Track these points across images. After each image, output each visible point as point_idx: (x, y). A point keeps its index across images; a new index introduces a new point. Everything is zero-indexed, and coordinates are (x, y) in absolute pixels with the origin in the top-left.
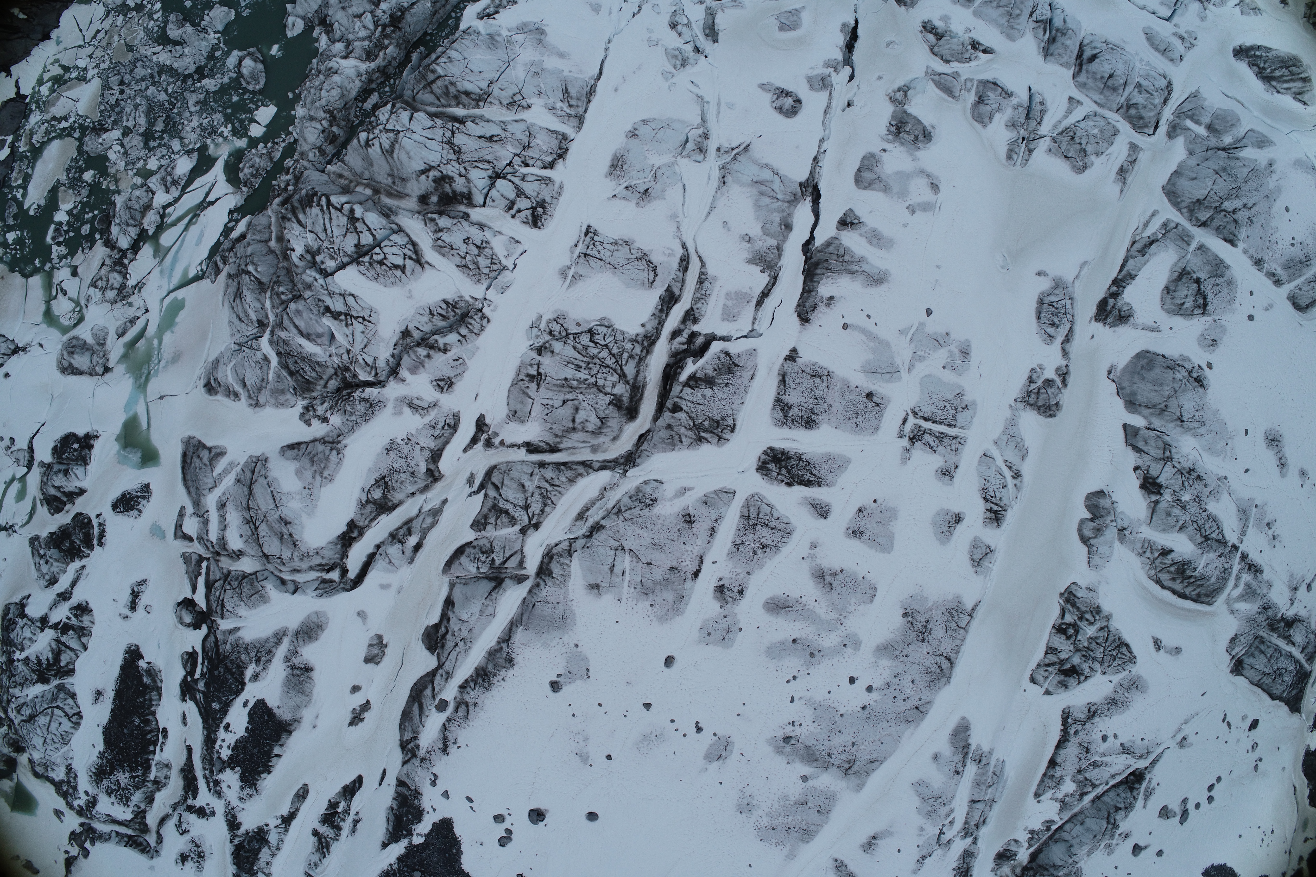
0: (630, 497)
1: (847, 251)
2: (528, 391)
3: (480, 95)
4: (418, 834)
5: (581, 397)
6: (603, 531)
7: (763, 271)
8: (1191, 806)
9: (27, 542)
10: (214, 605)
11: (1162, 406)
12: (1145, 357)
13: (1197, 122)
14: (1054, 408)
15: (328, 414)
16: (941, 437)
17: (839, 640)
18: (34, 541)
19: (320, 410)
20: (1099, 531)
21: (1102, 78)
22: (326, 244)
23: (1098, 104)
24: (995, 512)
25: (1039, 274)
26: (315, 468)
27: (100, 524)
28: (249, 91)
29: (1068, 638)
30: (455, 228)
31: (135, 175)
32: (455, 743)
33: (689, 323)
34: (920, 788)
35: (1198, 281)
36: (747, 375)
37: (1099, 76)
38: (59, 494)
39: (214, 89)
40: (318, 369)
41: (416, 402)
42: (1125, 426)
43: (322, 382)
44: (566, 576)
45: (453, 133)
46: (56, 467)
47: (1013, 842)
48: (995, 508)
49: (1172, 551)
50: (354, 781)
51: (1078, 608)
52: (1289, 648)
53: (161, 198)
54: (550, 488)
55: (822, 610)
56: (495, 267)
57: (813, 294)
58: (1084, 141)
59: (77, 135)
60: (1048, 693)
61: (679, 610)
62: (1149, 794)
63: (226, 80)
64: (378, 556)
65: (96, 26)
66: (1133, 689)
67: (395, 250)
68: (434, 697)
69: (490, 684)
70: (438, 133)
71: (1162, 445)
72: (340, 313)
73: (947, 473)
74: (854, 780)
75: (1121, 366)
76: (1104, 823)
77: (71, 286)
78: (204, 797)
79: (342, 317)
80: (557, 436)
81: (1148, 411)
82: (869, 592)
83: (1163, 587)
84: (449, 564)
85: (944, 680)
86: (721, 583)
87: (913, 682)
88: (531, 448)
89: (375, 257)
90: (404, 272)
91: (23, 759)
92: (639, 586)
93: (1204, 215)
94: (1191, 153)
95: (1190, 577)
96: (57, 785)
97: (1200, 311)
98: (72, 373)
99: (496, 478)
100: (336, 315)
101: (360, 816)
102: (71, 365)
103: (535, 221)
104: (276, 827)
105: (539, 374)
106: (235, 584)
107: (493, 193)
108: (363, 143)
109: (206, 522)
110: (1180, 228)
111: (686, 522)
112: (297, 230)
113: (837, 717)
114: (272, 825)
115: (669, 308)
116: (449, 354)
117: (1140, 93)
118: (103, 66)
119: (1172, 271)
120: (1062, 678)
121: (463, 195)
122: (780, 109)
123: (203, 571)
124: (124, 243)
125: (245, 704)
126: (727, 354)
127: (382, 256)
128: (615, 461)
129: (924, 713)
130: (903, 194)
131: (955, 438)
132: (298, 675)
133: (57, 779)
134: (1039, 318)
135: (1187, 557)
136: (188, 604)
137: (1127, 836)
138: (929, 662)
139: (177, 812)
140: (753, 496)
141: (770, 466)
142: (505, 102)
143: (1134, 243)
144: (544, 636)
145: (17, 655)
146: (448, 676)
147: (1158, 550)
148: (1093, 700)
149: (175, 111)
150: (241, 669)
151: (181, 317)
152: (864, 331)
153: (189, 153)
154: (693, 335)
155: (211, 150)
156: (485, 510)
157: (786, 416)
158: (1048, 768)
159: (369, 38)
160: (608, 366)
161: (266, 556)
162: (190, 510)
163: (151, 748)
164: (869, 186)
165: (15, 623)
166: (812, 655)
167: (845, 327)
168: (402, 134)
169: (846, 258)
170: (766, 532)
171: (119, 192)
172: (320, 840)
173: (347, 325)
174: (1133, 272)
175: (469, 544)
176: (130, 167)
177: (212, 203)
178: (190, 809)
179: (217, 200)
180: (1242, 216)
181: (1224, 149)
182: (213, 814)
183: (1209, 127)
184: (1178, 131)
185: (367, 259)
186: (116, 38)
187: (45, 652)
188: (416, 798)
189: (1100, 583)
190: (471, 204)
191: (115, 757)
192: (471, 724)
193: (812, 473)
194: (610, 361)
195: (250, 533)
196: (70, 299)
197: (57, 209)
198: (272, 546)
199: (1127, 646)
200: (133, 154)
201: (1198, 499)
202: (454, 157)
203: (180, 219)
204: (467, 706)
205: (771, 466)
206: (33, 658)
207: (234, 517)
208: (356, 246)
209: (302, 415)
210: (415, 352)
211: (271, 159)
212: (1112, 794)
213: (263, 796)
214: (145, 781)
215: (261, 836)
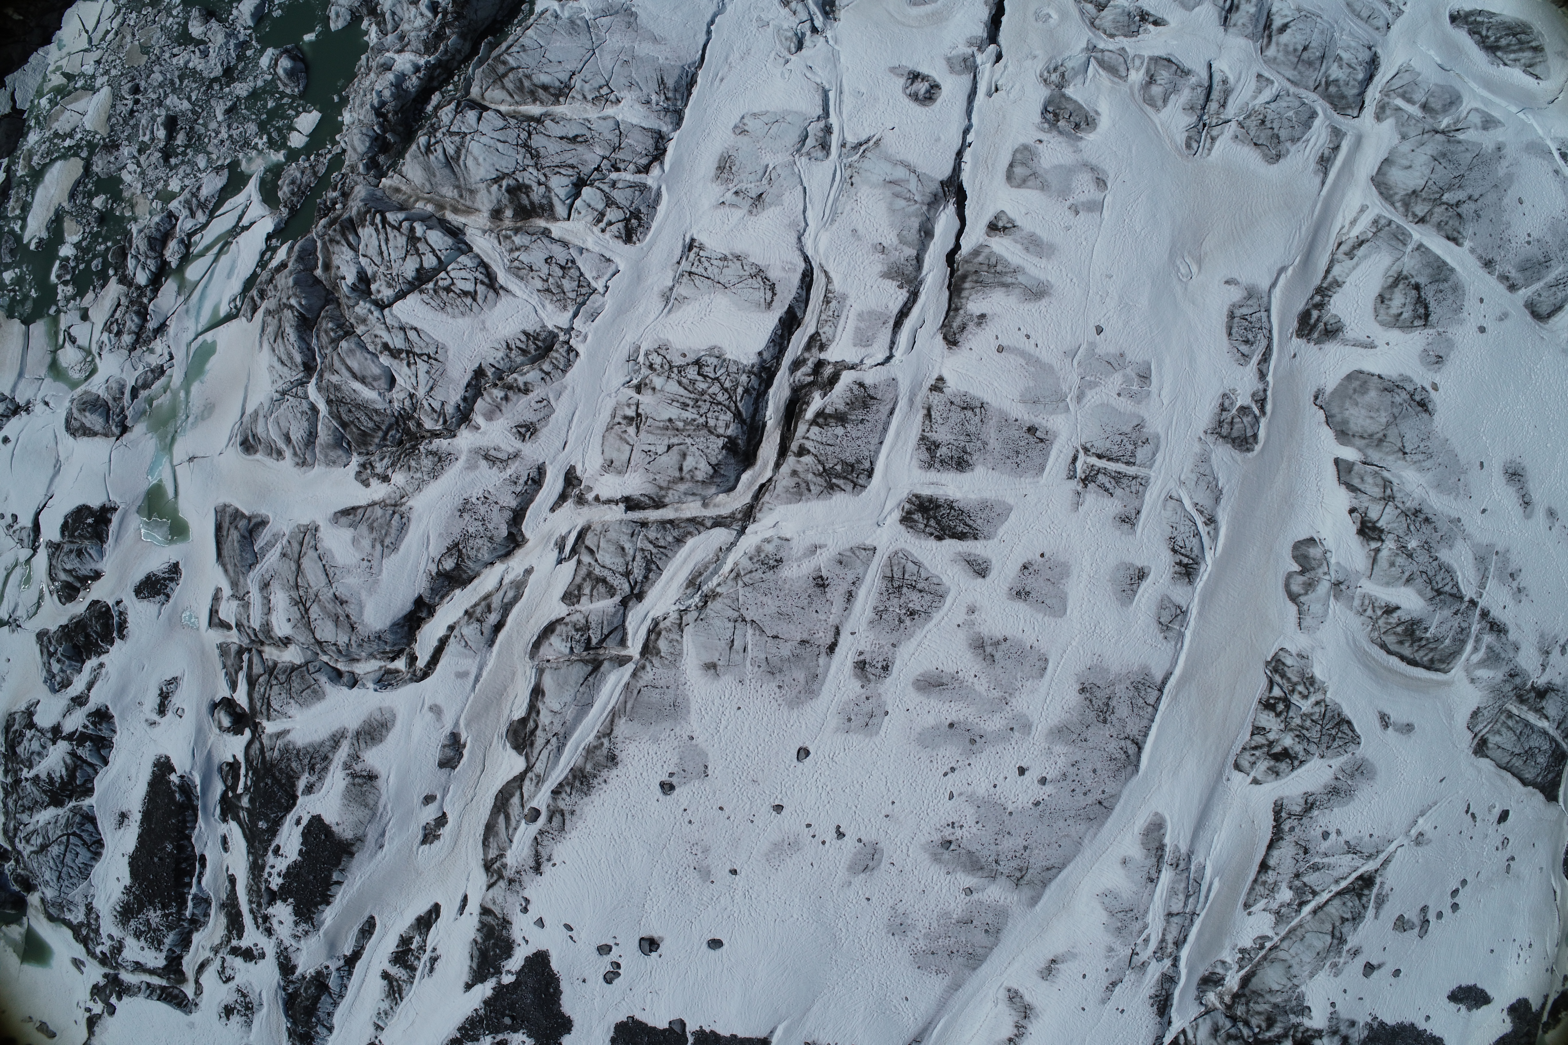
0: (751, 559)
1: (1000, 260)
2: (625, 436)
3: (560, 90)
4: (509, 972)
5: (689, 441)
6: (720, 599)
7: (901, 287)
8: (1432, 916)
9: (34, 638)
10: (259, 704)
11: (1380, 435)
12: (1357, 379)
13: (1410, 101)
14: (1251, 440)
15: (389, 471)
16: (1118, 478)
17: (1004, 722)
18: (41, 636)
19: (379, 468)
20: (1310, 586)
21: (1295, 50)
22: (382, 269)
23: (1292, 82)
24: (1186, 566)
25: (1227, 282)
26: (374, 535)
27: (121, 613)
28: (287, 95)
29: (1278, 715)
30: (534, 246)
31: (155, 198)
32: (549, 860)
33: (815, 351)
34: (1106, 900)
35: (1417, 287)
36: (885, 410)
37: (1291, 48)
38: (70, 579)
39: (245, 94)
40: (375, 418)
41: (492, 452)
42: (1337, 461)
43: (380, 434)
44: (677, 656)
45: (530, 134)
46: (66, 547)
47: (1219, 965)
48: (1185, 560)
49: (1398, 608)
50: (430, 912)
51: (1289, 679)
52: (1544, 724)
53: (185, 224)
54: (654, 551)
55: (981, 686)
56: (583, 291)
57: (961, 312)
58: (1276, 125)
59: (84, 154)
60: (1256, 782)
61: (813, 692)
62: (1380, 902)
63: (260, 83)
64: (452, 639)
65: (104, 25)
66: (1357, 775)
67: (463, 274)
68: (522, 806)
69: (590, 787)
70: (511, 135)
71: (1381, 483)
72: (400, 351)
73: (1128, 520)
74: (1026, 892)
75: (1329, 389)
76: (1328, 938)
77: (81, 331)
78: (252, 937)
79: (404, 355)
80: (661, 488)
81: (1364, 442)
82: (1038, 664)
83: (1389, 652)
84: (537, 645)
85: (1130, 768)
86: (862, 658)
87: (1094, 771)
88: (630, 504)
89: (440, 283)
90: (475, 300)
91: (34, 899)
92: (764, 664)
93: (1420, 209)
94: (1404, 137)
95: (1421, 639)
96: (76, 930)
97: (1422, 322)
98: (84, 434)
99: (590, 540)
100: (395, 354)
101: (438, 952)
102: (83, 425)
103: (628, 236)
104: (338, 969)
105: (638, 415)
106: (282, 678)
107: (578, 203)
108: (423, 149)
109: (246, 606)
110: (1393, 226)
111: (818, 585)
112: (348, 254)
113: (1006, 817)
114: (333, 968)
115: (791, 333)
116: (531, 395)
117: (1341, 67)
118: (113, 72)
119: (1386, 276)
120: (1272, 763)
121: (542, 206)
122: (915, 97)
123: (245, 665)
124: (142, 278)
125: (298, 822)
126: (861, 385)
127: (449, 281)
128: (732, 516)
129: (1110, 809)
130: (1064, 192)
131: (1135, 478)
132: (360, 785)
133: (75, 922)
134: (1230, 334)
135: (1416, 615)
136: (228, 704)
137: (1356, 953)
138: (1113, 747)
139: (219, 955)
140: (896, 553)
141: (915, 517)
142: (590, 97)
143: (1340, 244)
144: (652, 728)
145: (25, 773)
146: (540, 780)
147: (1381, 608)
148: (1310, 789)
149: (201, 121)
150: (292, 779)
151: (213, 364)
152: (1022, 353)
153: (218, 170)
154: (820, 365)
155: (244, 165)
156: (578, 580)
157: (933, 457)
158: (1259, 872)
159: (428, 26)
160: (719, 403)
161: (319, 643)
162: (227, 591)
163: (187, 880)
164: (1023, 183)
165: (22, 735)
166: (973, 741)
167: (1000, 349)
168: (469, 137)
169: (999, 268)
170: (915, 596)
171: (135, 220)
172: (390, 984)
173: (409, 365)
174: (1339, 279)
175: (560, 621)
176: (147, 189)
177: (246, 228)
178: (235, 951)
179: (252, 224)
180: (1467, 209)
181: (1443, 132)
182: (263, 956)
183: (1425, 107)
184: (1388, 112)
185: (431, 285)
186: (129, 38)
187: (58, 769)
188: (504, 927)
189: (1313, 648)
190: (553, 218)
191: (143, 892)
192: (568, 836)
193: (966, 524)
194: (722, 397)
195: (299, 616)
196: (79, 347)
197: (62, 241)
198: (326, 631)
199: (1349, 723)
200: (151, 174)
201: (1426, 546)
202: (532, 163)
203: (208, 248)
204: (563, 815)
205: (917, 516)
206: (43, 776)
207: (280, 598)
208: (417, 270)
209: (359, 474)
210: (490, 394)
211: (315, 173)
212: (1337, 902)
213: (321, 932)
214: (180, 919)
215: (319, 981)
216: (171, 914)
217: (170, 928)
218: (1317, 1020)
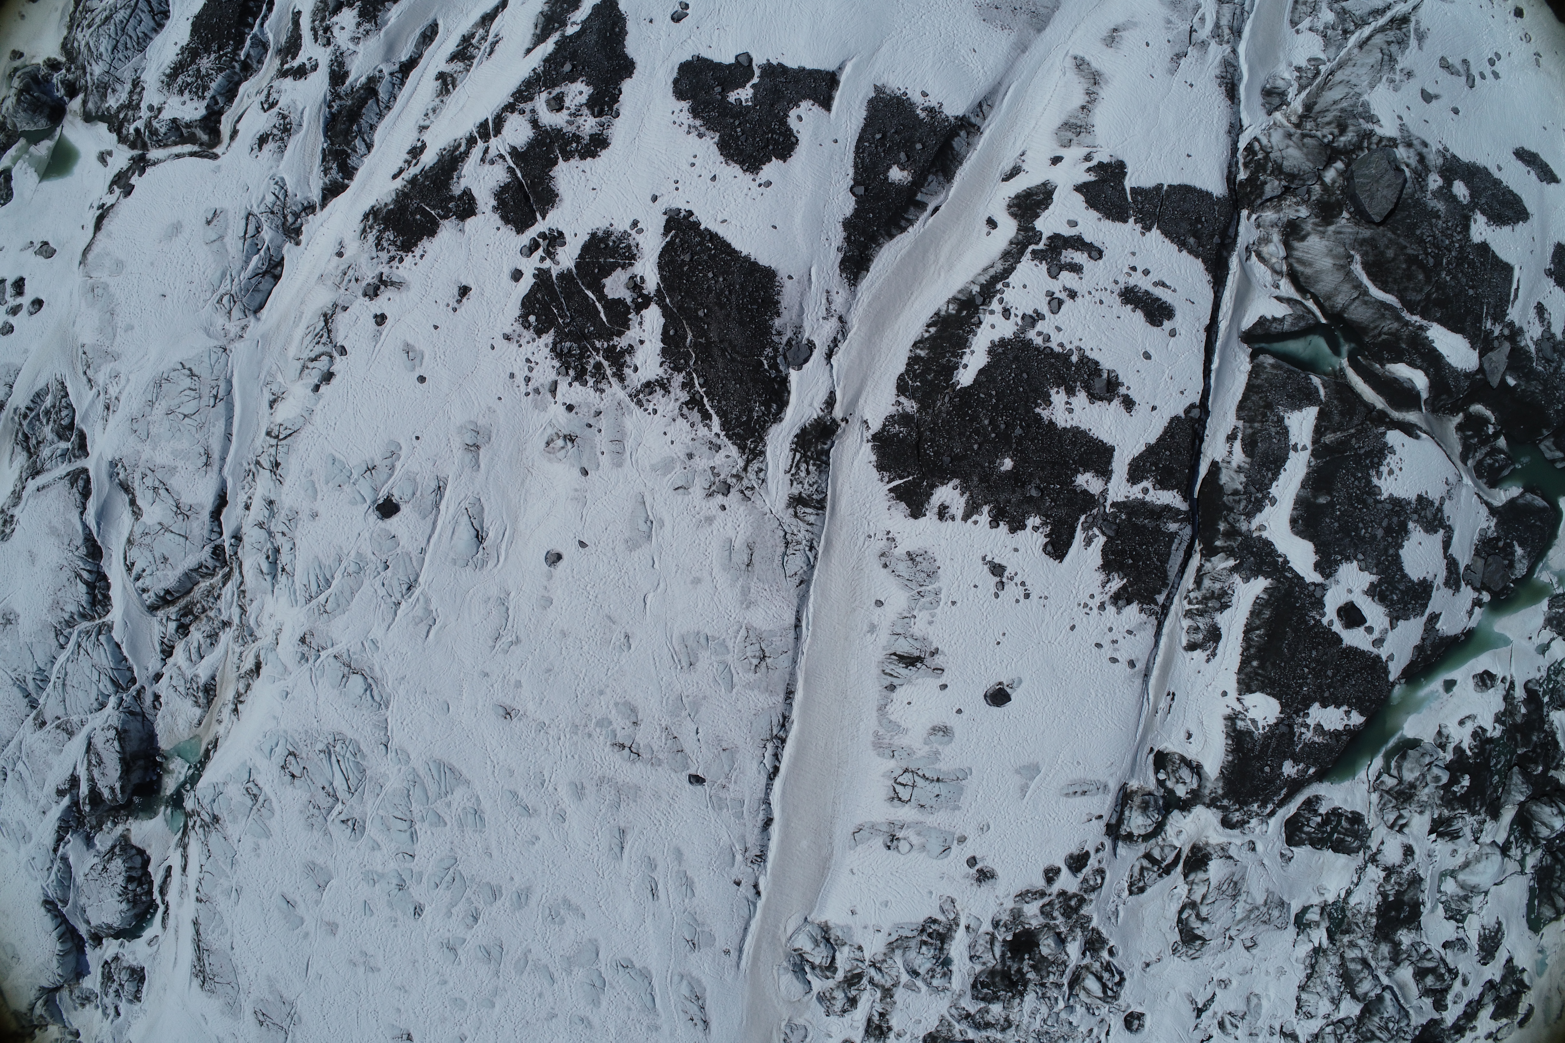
4: (574, 23)
8: (1475, 72)
50: (496, 7)
62: (1420, 37)
78: (307, 52)
91: (75, 102)
96: (113, 117)
101: (500, 35)
104: (392, 74)
114: (386, 72)
133: (115, 107)
137: (1409, 74)
172: (445, 84)
191: (200, 44)
213: (382, 33)
214: (233, 59)
215: (370, 88)
216: (225, 55)
217: (220, 70)
218: (1387, 129)
